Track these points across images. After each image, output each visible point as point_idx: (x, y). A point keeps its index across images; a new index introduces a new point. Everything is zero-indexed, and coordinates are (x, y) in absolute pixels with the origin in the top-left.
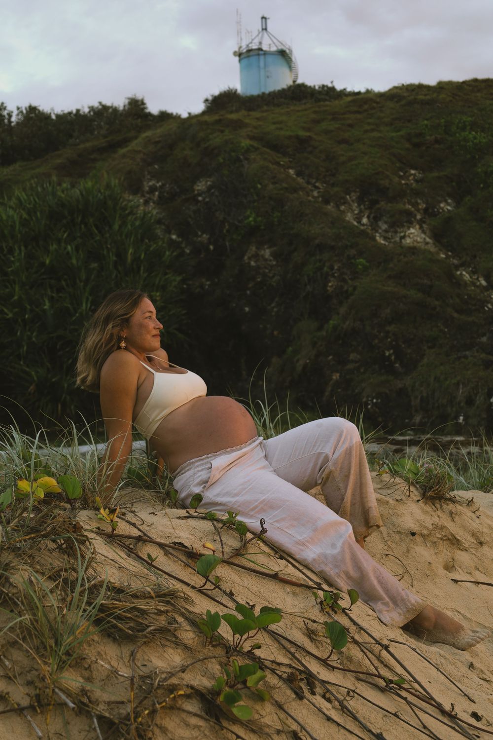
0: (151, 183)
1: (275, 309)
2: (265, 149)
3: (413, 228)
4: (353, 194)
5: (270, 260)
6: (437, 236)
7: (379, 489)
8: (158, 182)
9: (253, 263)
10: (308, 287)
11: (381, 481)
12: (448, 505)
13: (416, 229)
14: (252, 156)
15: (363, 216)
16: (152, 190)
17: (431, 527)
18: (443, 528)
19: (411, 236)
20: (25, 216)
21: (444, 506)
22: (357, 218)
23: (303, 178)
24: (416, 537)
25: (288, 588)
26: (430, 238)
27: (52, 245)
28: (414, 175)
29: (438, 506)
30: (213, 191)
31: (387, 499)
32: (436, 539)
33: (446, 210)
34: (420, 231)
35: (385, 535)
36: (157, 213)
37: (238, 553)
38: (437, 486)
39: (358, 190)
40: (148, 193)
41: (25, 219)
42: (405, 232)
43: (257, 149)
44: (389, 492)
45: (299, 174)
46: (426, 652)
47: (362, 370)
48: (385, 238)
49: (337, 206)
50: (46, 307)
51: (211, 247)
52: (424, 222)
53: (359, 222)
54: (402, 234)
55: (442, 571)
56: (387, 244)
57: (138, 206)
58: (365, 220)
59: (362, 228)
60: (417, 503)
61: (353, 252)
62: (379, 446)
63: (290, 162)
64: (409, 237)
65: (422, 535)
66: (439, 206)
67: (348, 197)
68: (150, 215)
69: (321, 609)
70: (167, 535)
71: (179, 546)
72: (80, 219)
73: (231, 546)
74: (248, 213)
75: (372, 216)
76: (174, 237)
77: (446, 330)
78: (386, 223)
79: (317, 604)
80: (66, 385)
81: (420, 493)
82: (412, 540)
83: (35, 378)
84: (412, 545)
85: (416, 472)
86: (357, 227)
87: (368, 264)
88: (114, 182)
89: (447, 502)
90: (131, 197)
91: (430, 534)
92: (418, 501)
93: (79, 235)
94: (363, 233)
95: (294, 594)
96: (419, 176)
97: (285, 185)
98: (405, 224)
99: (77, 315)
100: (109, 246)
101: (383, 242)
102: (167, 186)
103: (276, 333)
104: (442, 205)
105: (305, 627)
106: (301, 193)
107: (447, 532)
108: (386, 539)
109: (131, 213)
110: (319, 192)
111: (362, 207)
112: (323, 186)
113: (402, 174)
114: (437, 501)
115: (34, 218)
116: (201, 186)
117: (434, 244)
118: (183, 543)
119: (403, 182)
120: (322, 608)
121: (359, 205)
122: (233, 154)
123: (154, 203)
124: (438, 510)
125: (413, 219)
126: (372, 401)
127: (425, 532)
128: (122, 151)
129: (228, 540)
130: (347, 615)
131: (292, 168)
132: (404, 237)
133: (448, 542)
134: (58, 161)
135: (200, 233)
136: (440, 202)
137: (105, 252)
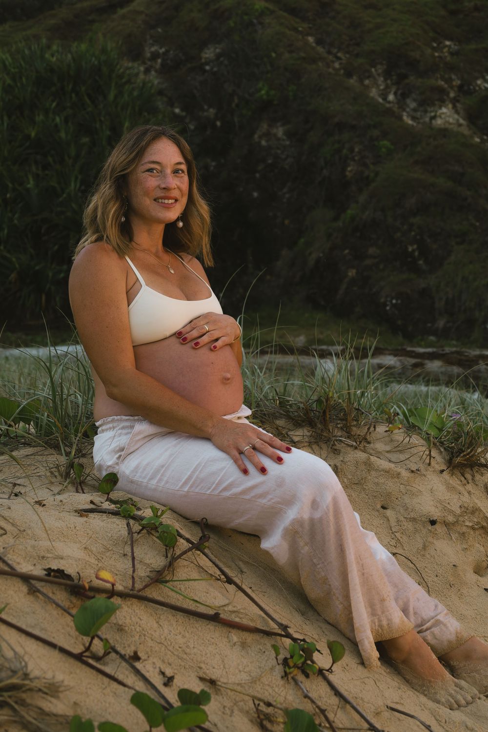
0: (153, 49)
1: (287, 196)
2: (281, 12)
3: (445, 107)
4: (379, 66)
5: (284, 140)
6: (472, 118)
7: (388, 452)
8: (161, 48)
9: (264, 143)
10: (325, 171)
11: (392, 441)
12: (482, 474)
13: (448, 109)
14: (267, 20)
15: (390, 92)
16: (155, 56)
17: (458, 511)
18: (475, 511)
19: (443, 116)
20: (9, 81)
21: (478, 477)
22: (382, 94)
23: (324, 48)
24: (437, 526)
25: (235, 636)
26: (464, 119)
27: (39, 115)
28: (449, 47)
29: (468, 476)
30: (222, 59)
31: (399, 470)
32: (464, 529)
33: (483, 88)
34: (453, 111)
35: (393, 523)
36: (159, 83)
37: (159, 578)
38: (468, 448)
39: (384, 62)
40: (150, 60)
41: (9, 85)
42: (436, 112)
43: (272, 12)
44: (402, 457)
45: (319, 42)
46: (446, 723)
47: (381, 266)
48: (413, 118)
49: (361, 81)
50: (29, 186)
51: (218, 123)
52: (458, 101)
53: (385, 99)
54: (433, 114)
55: (471, 577)
56: (415, 124)
57: (137, 75)
58: (391, 97)
59: (388, 105)
60: (440, 475)
61: (376, 133)
62: (396, 359)
63: (310, 28)
64: (440, 117)
65: (446, 524)
66: (476, 84)
67: (373, 70)
68: (150, 85)
69: (283, 674)
70: (42, 554)
71: (57, 576)
72: (70, 86)
73: (148, 565)
74: (260, 85)
75: (399, 92)
76: (177, 111)
77: (478, 224)
78: (415, 100)
79: (279, 664)
80: (50, 274)
81: (444, 458)
82: (431, 531)
83: (17, 266)
84: (430, 539)
85: (439, 426)
86: (381, 104)
87: (392, 147)
88: (110, 45)
89: (482, 469)
90: (130, 65)
91: (457, 521)
92: (442, 471)
93: (68, 104)
94: (389, 112)
95: (244, 645)
96: (455, 48)
97: (302, 54)
98: (436, 102)
99: (65, 195)
100: (103, 119)
101: (410, 122)
102: (171, 52)
103: (287, 222)
104: (479, 82)
105: (255, 710)
106: (320, 64)
107: (481, 516)
108: (394, 530)
109: (129, 82)
110: (340, 64)
111: (389, 82)
112: (345, 57)
113: (435, 45)
114: (468, 470)
115: (19, 84)
116: (209, 53)
117: (468, 126)
118: (63, 571)
119: (436, 54)
120: (285, 672)
121: (386, 80)
122: (246, 17)
123: (156, 71)
124: (468, 483)
125: (445, 97)
126: (391, 302)
127: (451, 519)
128: (121, 12)
129: (146, 554)
130: (326, 679)
131: (311, 35)
132: (434, 118)
133: (482, 531)
134: (53, 22)
135: (206, 107)
136: (477, 78)
137: (98, 126)
